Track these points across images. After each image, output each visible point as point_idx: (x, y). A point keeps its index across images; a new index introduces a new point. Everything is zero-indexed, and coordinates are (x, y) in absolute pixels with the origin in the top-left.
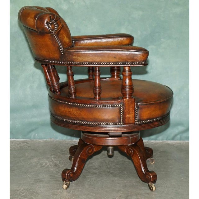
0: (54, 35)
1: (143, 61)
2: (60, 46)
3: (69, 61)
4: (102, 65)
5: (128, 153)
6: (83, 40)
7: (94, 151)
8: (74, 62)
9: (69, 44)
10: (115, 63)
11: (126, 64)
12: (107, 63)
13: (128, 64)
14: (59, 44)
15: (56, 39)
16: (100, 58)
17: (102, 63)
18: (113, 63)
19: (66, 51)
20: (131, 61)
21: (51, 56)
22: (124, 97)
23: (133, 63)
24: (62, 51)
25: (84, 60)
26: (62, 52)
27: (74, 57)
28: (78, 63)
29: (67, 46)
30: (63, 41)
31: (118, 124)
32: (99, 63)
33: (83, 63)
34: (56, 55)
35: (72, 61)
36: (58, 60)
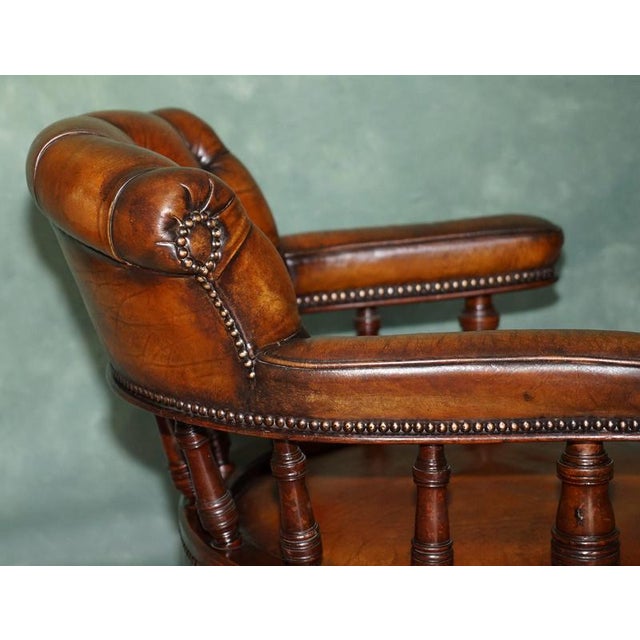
0: (207, 286)
2: (236, 338)
3: (287, 416)
4: (456, 433)
6: (334, 253)
8: (310, 419)
9: (283, 321)
10: (526, 425)
11: (585, 431)
12: (484, 425)
13: (598, 431)
14: (231, 328)
15: (218, 304)
16: (452, 404)
17: (460, 427)
18: (514, 426)
19: (271, 365)
20: (613, 413)
21: (193, 385)
23: (623, 424)
24: (249, 363)
25: (366, 411)
26: (249, 369)
27: (312, 398)
28: (334, 427)
29: (272, 333)
30: (255, 311)
32: (442, 427)
33: (360, 426)
34: (220, 381)
35: (299, 417)
36: (228, 407)
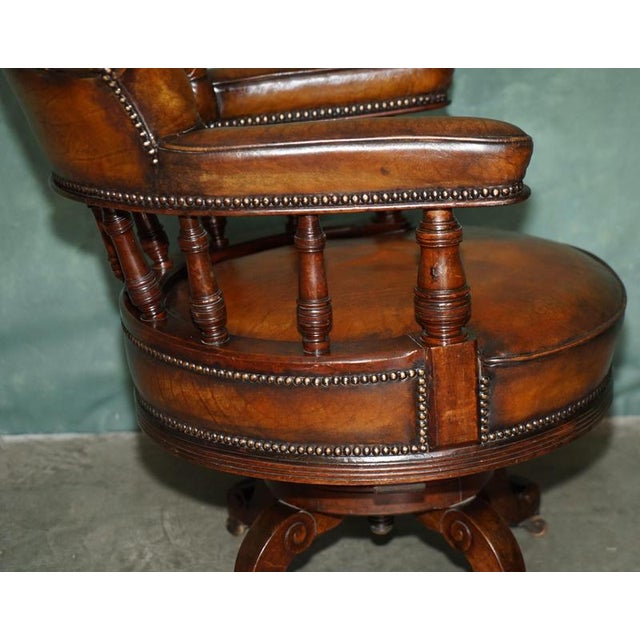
0: (112, 84)
1: (511, 182)
2: (140, 130)
3: (187, 195)
4: (327, 205)
5: (451, 538)
7: (317, 531)
8: (205, 197)
9: (181, 116)
10: (385, 196)
11: (434, 200)
12: (350, 197)
13: (444, 199)
14: (135, 121)
15: (123, 100)
16: (321, 179)
17: (330, 199)
18: (375, 197)
19: (170, 151)
20: (456, 183)
21: (109, 174)
22: (432, 337)
23: (466, 193)
24: (152, 152)
25: (250, 188)
26: (153, 156)
27: (205, 178)
28: (225, 203)
29: (171, 126)
30: (155, 106)
31: (410, 451)
32: (315, 200)
33: (247, 201)
34: (130, 170)
35: (196, 195)
36: (138, 191)
